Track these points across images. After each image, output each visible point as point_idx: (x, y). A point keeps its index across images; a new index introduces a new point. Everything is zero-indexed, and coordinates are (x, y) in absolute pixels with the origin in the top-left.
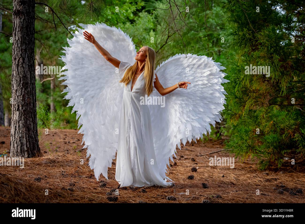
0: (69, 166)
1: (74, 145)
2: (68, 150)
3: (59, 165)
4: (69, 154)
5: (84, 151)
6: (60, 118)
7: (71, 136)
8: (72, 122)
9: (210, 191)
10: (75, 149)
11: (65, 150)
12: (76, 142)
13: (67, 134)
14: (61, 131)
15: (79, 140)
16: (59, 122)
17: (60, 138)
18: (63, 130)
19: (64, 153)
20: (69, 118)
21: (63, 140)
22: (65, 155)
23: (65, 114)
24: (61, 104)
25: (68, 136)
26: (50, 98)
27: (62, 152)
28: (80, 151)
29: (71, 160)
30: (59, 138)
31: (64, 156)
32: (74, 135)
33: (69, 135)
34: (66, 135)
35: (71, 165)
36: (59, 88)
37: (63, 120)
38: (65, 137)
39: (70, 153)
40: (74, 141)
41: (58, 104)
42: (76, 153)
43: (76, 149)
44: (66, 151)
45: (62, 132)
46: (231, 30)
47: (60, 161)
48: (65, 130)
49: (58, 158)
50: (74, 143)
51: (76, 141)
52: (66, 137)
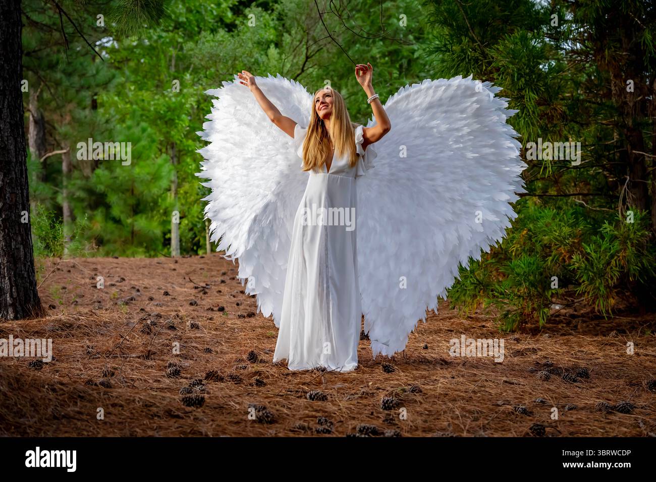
0: (102, 334)
1: (114, 290)
2: (100, 302)
3: (80, 333)
4: (102, 308)
5: (133, 302)
6: (82, 235)
7: (106, 271)
8: (108, 241)
9: (397, 380)
10: (114, 298)
11: (94, 302)
12: (118, 284)
13: (99, 267)
14: (85, 262)
15: (123, 279)
16: (80, 242)
17: (83, 276)
18: (90, 260)
19: (91, 307)
20: (103, 234)
21: (90, 279)
22: (93, 311)
23: (94, 226)
24: (86, 204)
25: (100, 272)
26: (62, 193)
27: (87, 305)
28: (127, 304)
29: (105, 323)
30: (80, 276)
31: (92, 314)
32: (114, 270)
33: (101, 270)
34: (96, 269)
35: (105, 332)
36: (80, 170)
37: (89, 239)
38: (93, 273)
39: (104, 308)
40: (113, 283)
41: (79, 204)
42: (117, 307)
43: (117, 299)
44: (97, 304)
45: (88, 262)
46: (437, 42)
47: (82, 324)
48: (94, 260)
49: (79, 319)
50: (113, 285)
51: (117, 281)
52: (96, 275)
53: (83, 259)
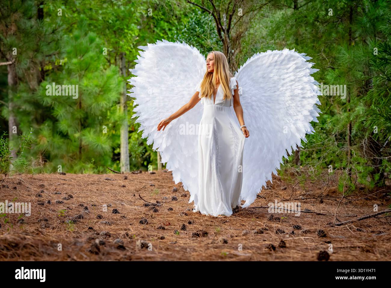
0: (49, 254)
1: (61, 208)
2: (46, 220)
3: (26, 253)
4: (49, 227)
5: (81, 220)
6: (28, 151)
7: (53, 187)
8: (56, 156)
10: (61, 216)
11: (41, 220)
12: (65, 201)
13: (45, 183)
14: (31, 178)
15: (72, 197)
16: (26, 158)
17: (30, 193)
18: (36, 176)
19: (38, 226)
20: (50, 149)
21: (36, 197)
22: (40, 230)
23: (40, 140)
24: (32, 117)
25: (47, 189)
26: (8, 107)
27: (34, 223)
28: (75, 222)
29: (52, 242)
30: (26, 193)
31: (39, 233)
32: (61, 187)
33: (48, 187)
34: (42, 186)
35: (53, 252)
36: (26, 83)
37: (35, 154)
38: (40, 190)
39: (51, 227)
40: (61, 200)
41: (24, 118)
42: (65, 225)
43: (65, 217)
44: (43, 223)
45: (35, 179)
47: (28, 244)
48: (40, 176)
49: (25, 239)
50: (60, 203)
51: (65, 199)
52: (42, 192)
53: (29, 176)
